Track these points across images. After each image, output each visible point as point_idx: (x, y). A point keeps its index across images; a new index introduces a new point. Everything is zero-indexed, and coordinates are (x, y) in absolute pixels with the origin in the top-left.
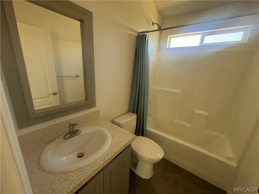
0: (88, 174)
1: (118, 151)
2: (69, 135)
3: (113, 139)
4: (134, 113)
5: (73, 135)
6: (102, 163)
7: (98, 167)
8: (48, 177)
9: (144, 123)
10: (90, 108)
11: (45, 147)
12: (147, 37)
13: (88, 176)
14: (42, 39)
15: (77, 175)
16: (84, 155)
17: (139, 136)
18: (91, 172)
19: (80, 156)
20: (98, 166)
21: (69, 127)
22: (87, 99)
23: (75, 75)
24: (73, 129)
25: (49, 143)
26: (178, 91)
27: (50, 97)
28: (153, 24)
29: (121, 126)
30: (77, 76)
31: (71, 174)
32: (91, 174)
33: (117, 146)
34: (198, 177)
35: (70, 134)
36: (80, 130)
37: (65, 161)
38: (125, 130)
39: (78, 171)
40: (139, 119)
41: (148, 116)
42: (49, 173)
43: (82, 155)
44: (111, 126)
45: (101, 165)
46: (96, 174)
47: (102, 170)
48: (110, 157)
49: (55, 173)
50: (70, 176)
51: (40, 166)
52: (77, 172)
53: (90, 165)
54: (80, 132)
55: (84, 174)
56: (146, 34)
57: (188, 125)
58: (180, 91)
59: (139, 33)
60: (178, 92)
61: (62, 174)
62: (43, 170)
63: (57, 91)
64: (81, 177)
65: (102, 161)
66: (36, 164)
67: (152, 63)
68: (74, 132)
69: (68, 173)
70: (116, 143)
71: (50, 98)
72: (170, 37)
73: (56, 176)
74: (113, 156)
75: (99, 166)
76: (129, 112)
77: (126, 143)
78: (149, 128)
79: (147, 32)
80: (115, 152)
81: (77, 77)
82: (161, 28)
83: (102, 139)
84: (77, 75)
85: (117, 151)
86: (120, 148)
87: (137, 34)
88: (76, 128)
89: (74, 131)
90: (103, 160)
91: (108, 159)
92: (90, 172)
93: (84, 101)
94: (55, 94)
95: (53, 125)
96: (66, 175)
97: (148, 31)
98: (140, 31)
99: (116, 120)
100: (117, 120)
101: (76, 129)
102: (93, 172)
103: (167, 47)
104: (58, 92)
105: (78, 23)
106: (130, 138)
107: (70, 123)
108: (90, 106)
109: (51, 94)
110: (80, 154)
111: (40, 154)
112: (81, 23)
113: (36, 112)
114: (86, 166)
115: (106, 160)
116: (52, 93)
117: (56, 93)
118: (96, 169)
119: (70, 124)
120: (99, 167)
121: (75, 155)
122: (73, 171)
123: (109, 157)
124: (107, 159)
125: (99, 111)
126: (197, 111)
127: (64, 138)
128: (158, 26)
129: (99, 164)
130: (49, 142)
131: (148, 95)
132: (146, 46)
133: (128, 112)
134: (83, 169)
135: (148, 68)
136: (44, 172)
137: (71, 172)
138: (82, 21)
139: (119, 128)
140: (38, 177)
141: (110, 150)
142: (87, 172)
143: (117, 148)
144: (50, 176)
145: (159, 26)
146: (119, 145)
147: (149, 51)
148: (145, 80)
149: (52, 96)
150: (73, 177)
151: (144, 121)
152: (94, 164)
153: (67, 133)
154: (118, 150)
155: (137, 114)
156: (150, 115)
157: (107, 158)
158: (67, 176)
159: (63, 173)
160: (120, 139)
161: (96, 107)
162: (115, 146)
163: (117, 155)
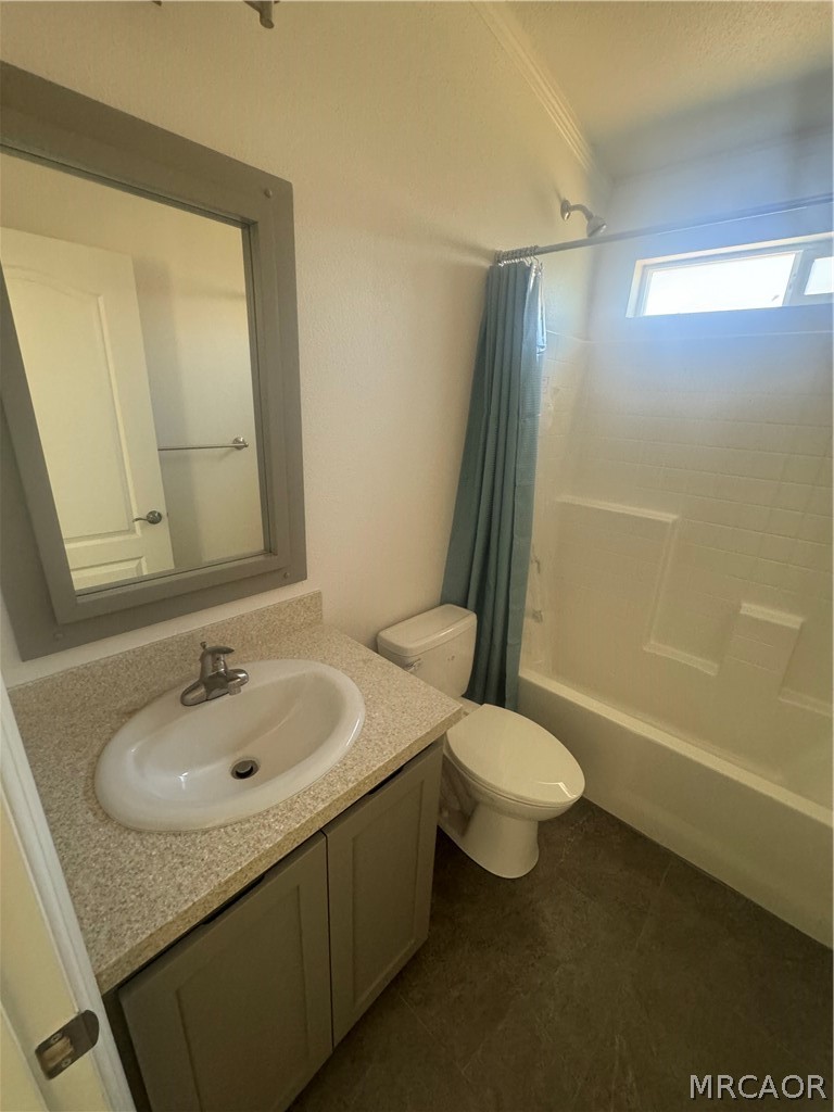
0: (268, 846)
1: (385, 767)
2: (202, 690)
3: (369, 717)
4: (466, 607)
5: (216, 692)
6: (321, 806)
7: (303, 821)
8: (125, 841)
9: (509, 650)
10: (286, 585)
11: (114, 731)
12: (534, 275)
13: (268, 853)
14: (98, 295)
15: (225, 843)
16: (257, 769)
17: (485, 705)
18: (279, 839)
19: (244, 771)
20: (304, 817)
21: (202, 659)
22: (269, 550)
23: (229, 442)
24: (215, 668)
25: (130, 717)
26: (669, 517)
27: (134, 531)
28: (566, 208)
29: (410, 661)
30: (239, 446)
31: (203, 838)
32: (278, 845)
33: (383, 746)
34: (734, 892)
35: (206, 685)
36: (242, 671)
37: (184, 786)
38: (422, 683)
39: (229, 828)
40: (487, 634)
41: (528, 622)
42: (128, 829)
43: (252, 769)
45: (318, 814)
46: (296, 845)
47: (321, 831)
48: (355, 788)
49: (150, 833)
50: (202, 848)
51: (98, 802)
52: (226, 832)
53: (275, 811)
54: (244, 681)
55: (253, 842)
56: (527, 261)
57: (707, 667)
58: (675, 517)
59: (498, 257)
60: (670, 521)
61: (174, 839)
62: (108, 817)
63: (162, 510)
64: (241, 854)
65: (323, 800)
66: (85, 793)
67: (556, 390)
68: (222, 680)
69: (193, 836)
70: (380, 731)
71: (133, 537)
72: (645, 266)
73: (151, 841)
74: (365, 784)
75: (308, 816)
76: (444, 601)
77: (420, 734)
78: (532, 670)
79: (535, 251)
80: (374, 769)
81: (239, 448)
82: (599, 227)
83: (330, 712)
84: (236, 441)
85: (382, 764)
86: (395, 754)
87: (486, 264)
88: (229, 663)
89: (219, 674)
90: (324, 797)
91: (345, 794)
92: (274, 839)
93: (261, 558)
94: (154, 519)
95: (143, 650)
96: (187, 842)
97: (536, 247)
98: (504, 248)
99: (388, 635)
100: (392, 636)
101: (226, 668)
102: (285, 839)
103: (630, 314)
104: (164, 513)
105: (236, 233)
106: (439, 717)
108: (285, 576)
109: (137, 520)
110: (243, 764)
111: (98, 756)
112: (246, 232)
113: (80, 600)
114: (260, 814)
115: (338, 796)
116: (144, 515)
117: (159, 514)
118: (296, 830)
119: (204, 647)
120: (312, 820)
121: (224, 766)
122: (214, 829)
123: (351, 785)
124: (342, 793)
125: (318, 596)
126: (750, 609)
127: (184, 703)
128: (589, 216)
129: (311, 812)
130: (131, 713)
131: (527, 533)
132: (525, 319)
133: (442, 604)
134: (247, 825)
135: (533, 415)
136: (109, 825)
137: (205, 832)
138: (249, 227)
139: (395, 672)
140: (91, 840)
141: (354, 759)
142: (265, 836)
143: (382, 750)
144: (132, 841)
145: (592, 220)
146: (390, 743)
147: (541, 339)
148: (519, 466)
149: (142, 528)
150: (211, 852)
151: (510, 641)
152: (291, 810)
153: (192, 682)
154: (388, 762)
155: (479, 611)
156: (537, 616)
157: (341, 789)
158: (189, 847)
159: (177, 834)
160: (397, 716)
161: (306, 578)
162: (376, 744)
163: (383, 778)
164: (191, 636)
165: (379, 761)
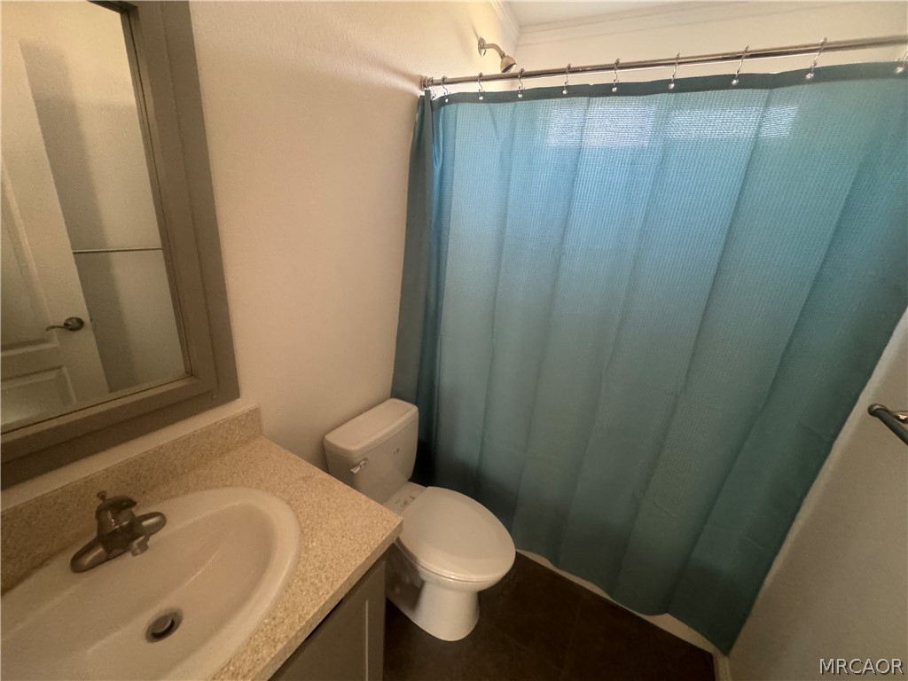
1: (321, 610)
2: (101, 549)
3: (306, 549)
5: (115, 552)
10: (215, 407)
16: (180, 621)
19: (159, 632)
21: (100, 512)
22: (191, 373)
24: (117, 522)
28: (482, 46)
33: (319, 585)
35: (105, 543)
36: (154, 515)
38: (363, 498)
43: (172, 624)
44: (304, 479)
59: (425, 83)
63: (84, 314)
70: (317, 564)
80: (308, 617)
82: (511, 65)
86: (332, 593)
89: (122, 529)
94: (73, 326)
104: (86, 318)
106: (379, 536)
107: (102, 496)
109: (51, 327)
112: (126, 19)
116: (62, 322)
117: (80, 319)
119: (103, 498)
123: (279, 647)
125: (255, 414)
127: (76, 569)
138: (128, 13)
141: (286, 609)
145: (505, 59)
146: (327, 579)
149: (60, 336)
153: (89, 541)
154: (324, 605)
157: (268, 654)
160: (336, 542)
161: (239, 397)
162: (312, 583)
163: (318, 623)
164: (89, 481)
165: (313, 607)
